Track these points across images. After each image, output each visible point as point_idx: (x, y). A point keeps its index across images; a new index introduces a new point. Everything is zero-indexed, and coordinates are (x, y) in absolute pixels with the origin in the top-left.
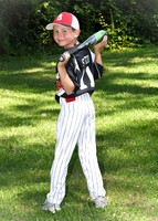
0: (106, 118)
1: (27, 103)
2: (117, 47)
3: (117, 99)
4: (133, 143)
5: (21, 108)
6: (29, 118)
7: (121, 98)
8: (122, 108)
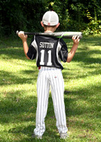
0: (81, 80)
1: (32, 69)
2: (98, 33)
3: (91, 67)
4: (94, 97)
5: (27, 72)
6: (31, 79)
7: (93, 67)
8: (93, 73)
